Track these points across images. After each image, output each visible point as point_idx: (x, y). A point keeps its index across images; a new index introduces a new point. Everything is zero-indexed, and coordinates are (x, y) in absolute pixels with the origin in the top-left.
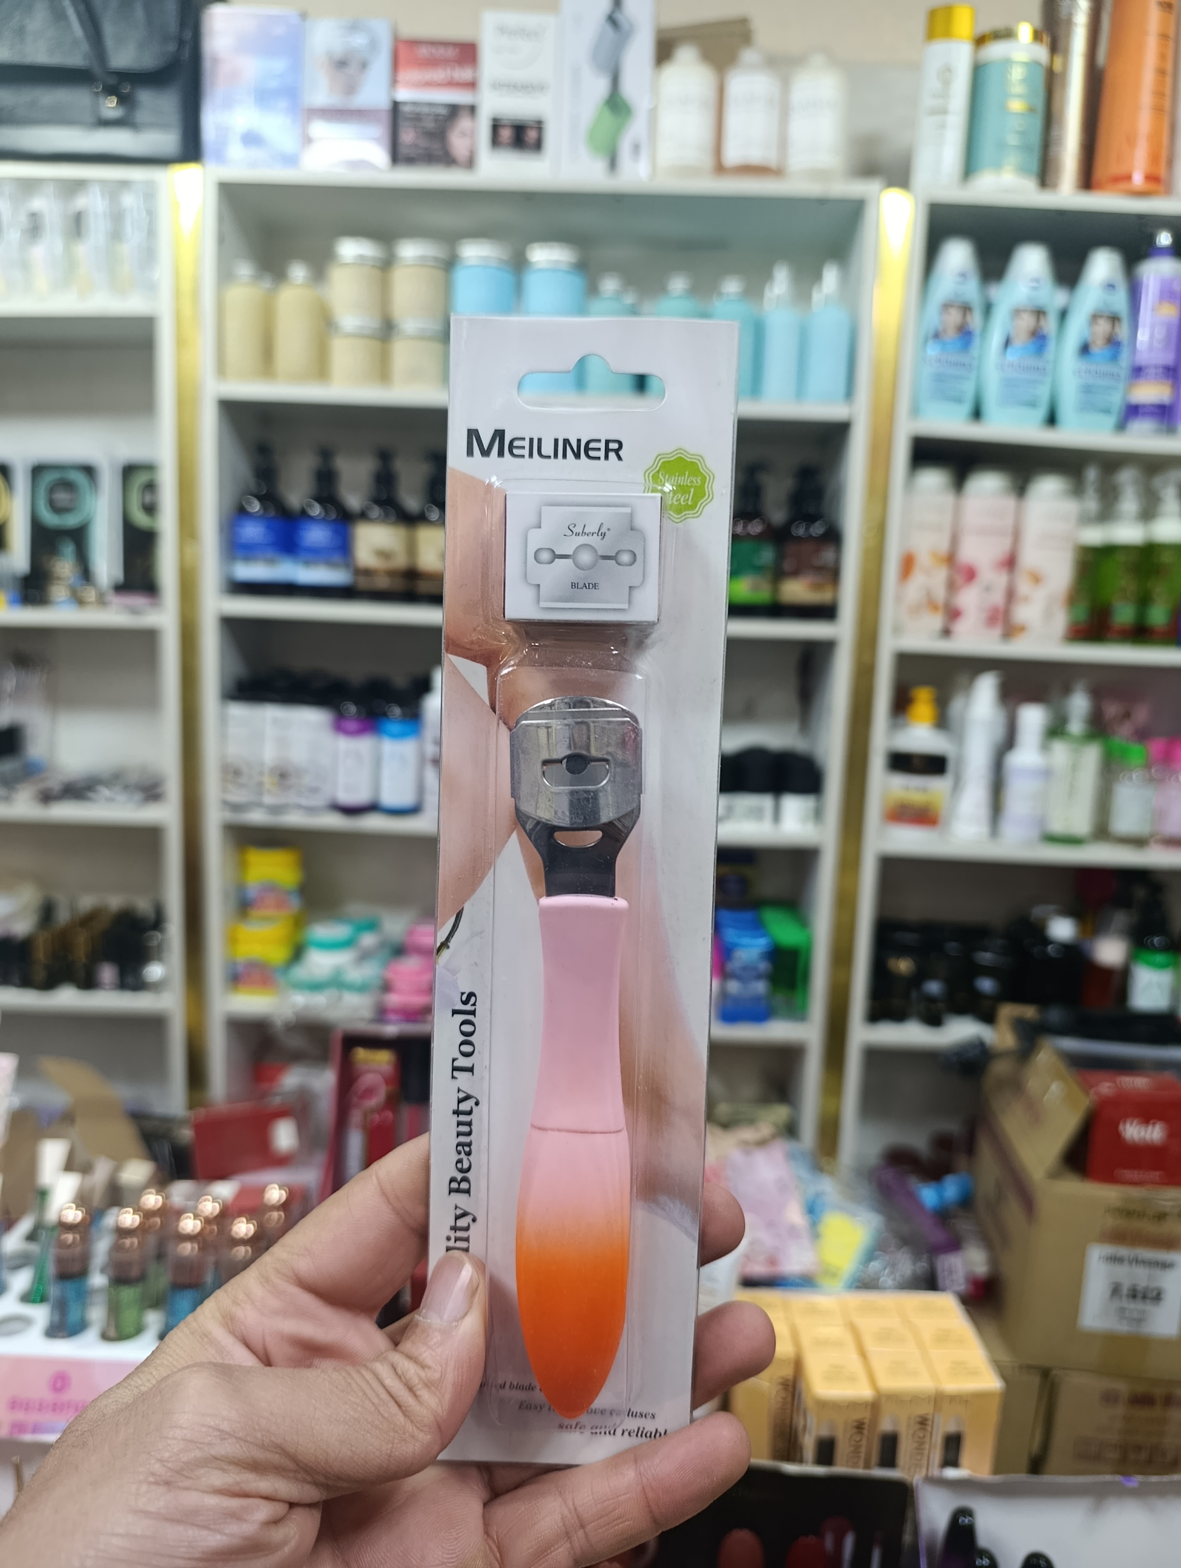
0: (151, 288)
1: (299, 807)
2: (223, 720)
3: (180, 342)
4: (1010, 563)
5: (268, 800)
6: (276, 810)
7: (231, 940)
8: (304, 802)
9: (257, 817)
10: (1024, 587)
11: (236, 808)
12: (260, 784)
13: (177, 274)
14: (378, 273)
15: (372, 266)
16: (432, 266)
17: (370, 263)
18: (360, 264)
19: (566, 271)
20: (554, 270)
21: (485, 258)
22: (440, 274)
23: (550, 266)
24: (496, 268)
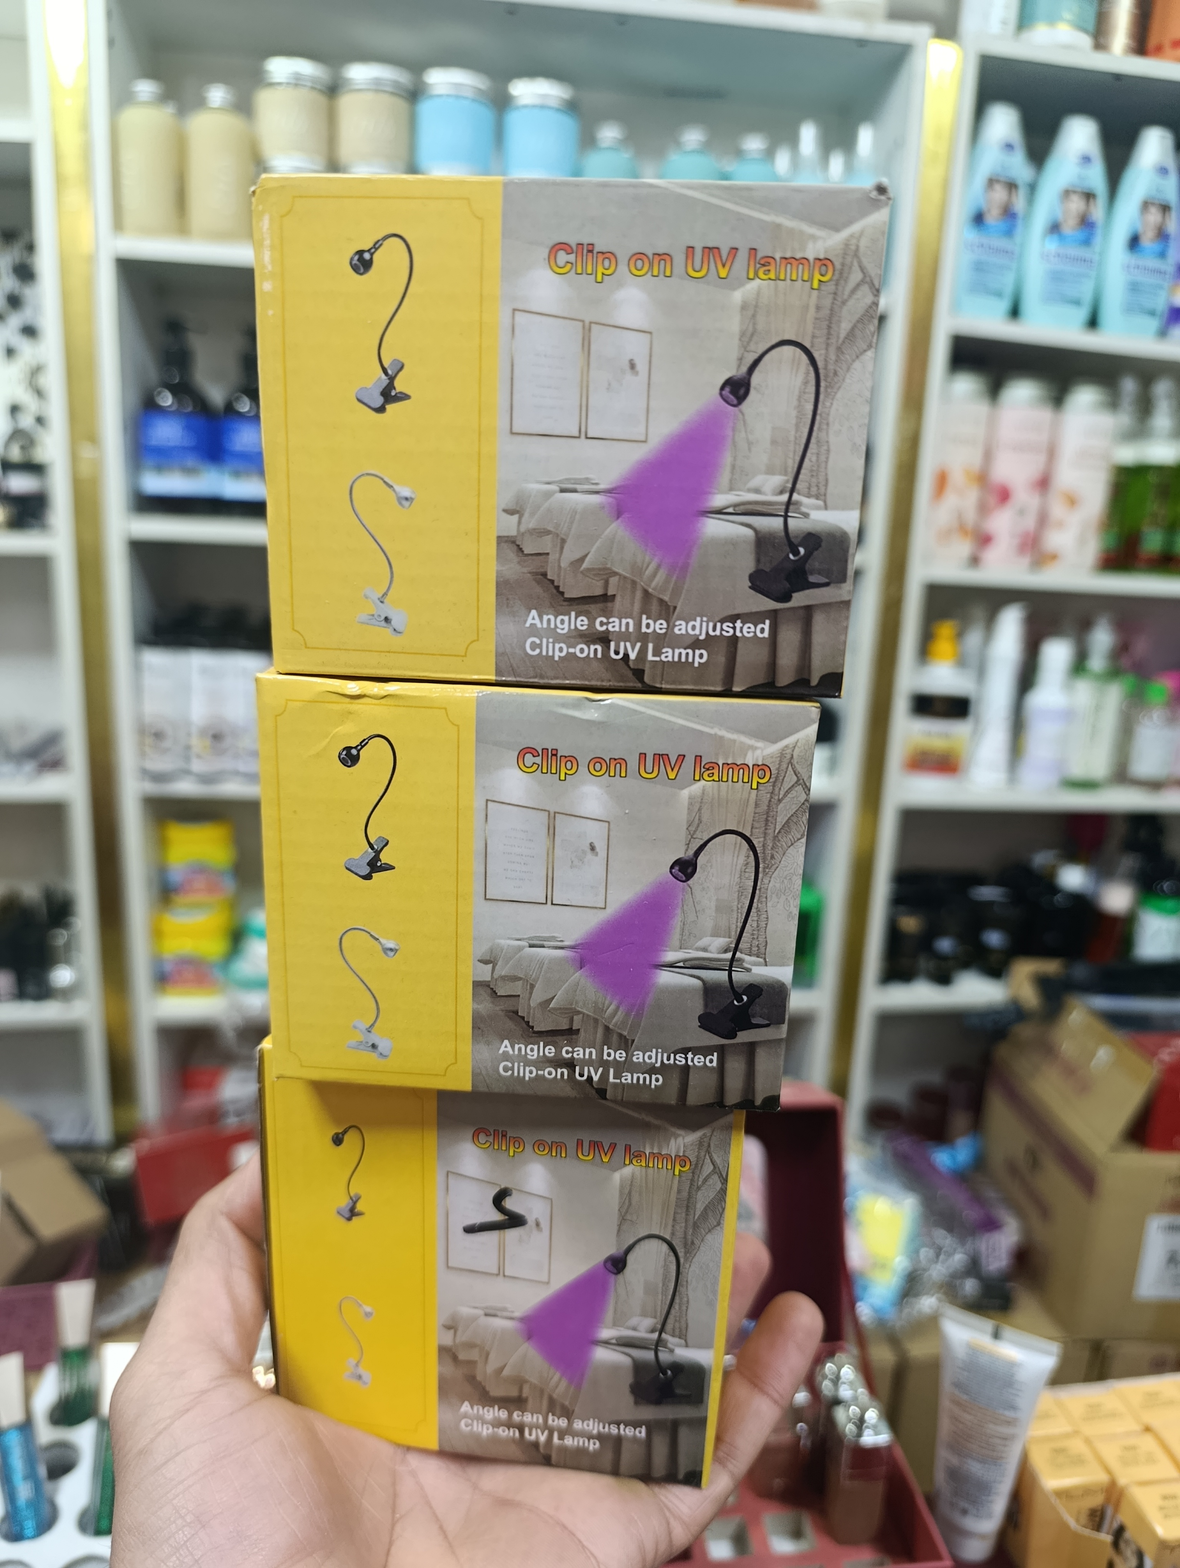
1: (237, 773)
2: (137, 668)
4: (1044, 483)
5: (197, 766)
6: (207, 779)
7: (156, 934)
8: (242, 767)
9: (185, 788)
10: (1057, 510)
11: (159, 777)
12: (188, 748)
14: (322, 100)
15: (313, 88)
16: (392, 93)
17: (309, 84)
18: (296, 85)
19: (558, 110)
20: (542, 107)
21: (457, 85)
22: (402, 105)
23: (537, 101)
24: (474, 100)
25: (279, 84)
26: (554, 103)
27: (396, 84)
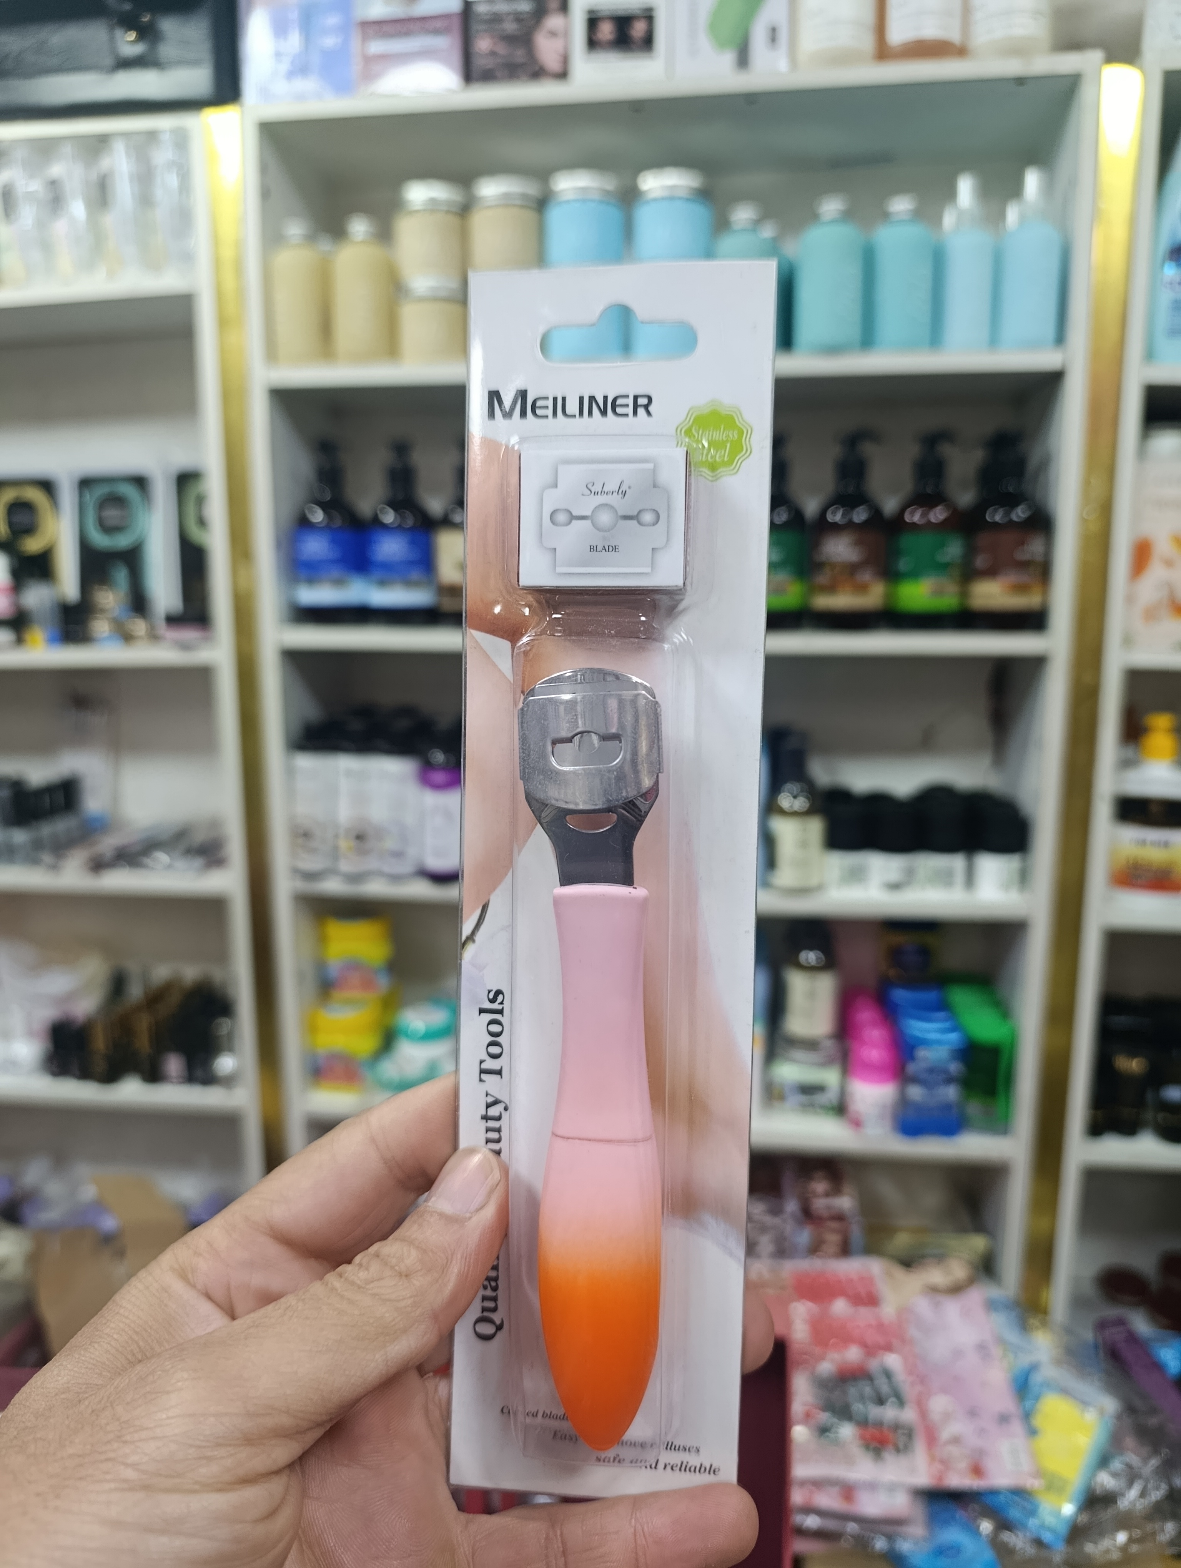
0: (187, 258)
1: (380, 874)
2: (290, 772)
3: (223, 323)
5: (345, 866)
6: (356, 878)
7: (310, 1028)
8: (387, 869)
9: (333, 886)
11: (311, 876)
12: (336, 848)
13: (215, 240)
14: (455, 220)
15: (448, 212)
16: (522, 207)
17: (445, 208)
18: (433, 210)
19: (688, 200)
20: (671, 198)
21: (584, 190)
22: (530, 216)
23: (665, 194)
24: (601, 202)
25: (417, 211)
26: (683, 193)
27: (524, 196)
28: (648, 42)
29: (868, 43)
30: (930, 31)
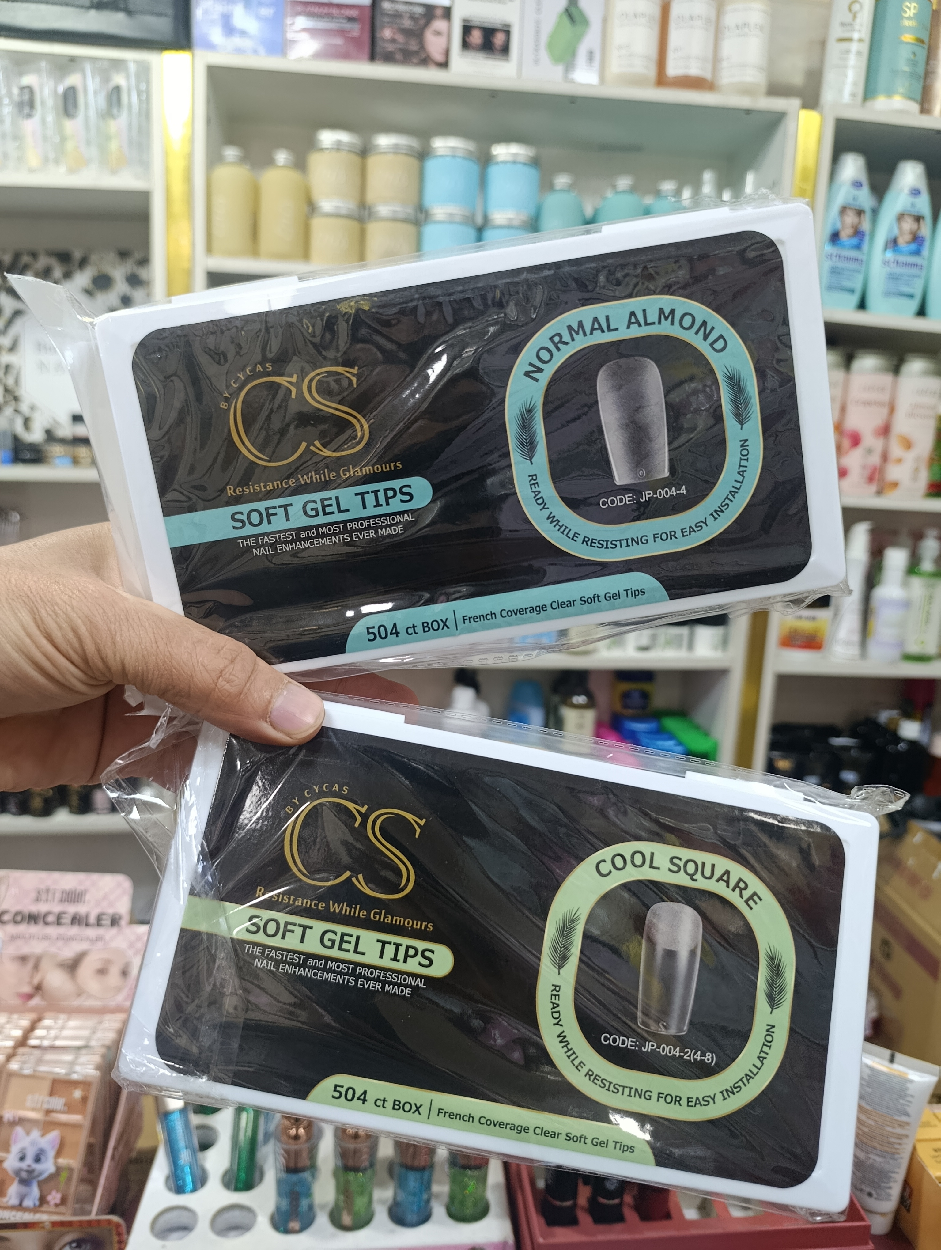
3: (170, 217)
4: (885, 431)
10: (896, 450)
14: (356, 159)
15: (349, 151)
16: (406, 154)
17: (347, 148)
18: (338, 149)
19: (525, 164)
20: (514, 162)
21: (453, 149)
22: (414, 162)
24: (464, 158)
25: (327, 149)
26: (522, 159)
27: (410, 148)
28: (505, 50)
29: (652, 72)
30: (694, 70)
